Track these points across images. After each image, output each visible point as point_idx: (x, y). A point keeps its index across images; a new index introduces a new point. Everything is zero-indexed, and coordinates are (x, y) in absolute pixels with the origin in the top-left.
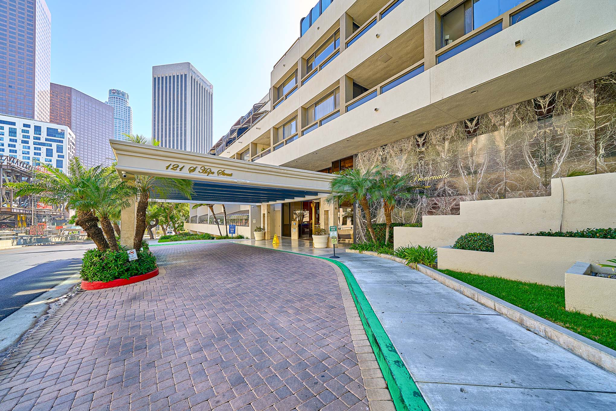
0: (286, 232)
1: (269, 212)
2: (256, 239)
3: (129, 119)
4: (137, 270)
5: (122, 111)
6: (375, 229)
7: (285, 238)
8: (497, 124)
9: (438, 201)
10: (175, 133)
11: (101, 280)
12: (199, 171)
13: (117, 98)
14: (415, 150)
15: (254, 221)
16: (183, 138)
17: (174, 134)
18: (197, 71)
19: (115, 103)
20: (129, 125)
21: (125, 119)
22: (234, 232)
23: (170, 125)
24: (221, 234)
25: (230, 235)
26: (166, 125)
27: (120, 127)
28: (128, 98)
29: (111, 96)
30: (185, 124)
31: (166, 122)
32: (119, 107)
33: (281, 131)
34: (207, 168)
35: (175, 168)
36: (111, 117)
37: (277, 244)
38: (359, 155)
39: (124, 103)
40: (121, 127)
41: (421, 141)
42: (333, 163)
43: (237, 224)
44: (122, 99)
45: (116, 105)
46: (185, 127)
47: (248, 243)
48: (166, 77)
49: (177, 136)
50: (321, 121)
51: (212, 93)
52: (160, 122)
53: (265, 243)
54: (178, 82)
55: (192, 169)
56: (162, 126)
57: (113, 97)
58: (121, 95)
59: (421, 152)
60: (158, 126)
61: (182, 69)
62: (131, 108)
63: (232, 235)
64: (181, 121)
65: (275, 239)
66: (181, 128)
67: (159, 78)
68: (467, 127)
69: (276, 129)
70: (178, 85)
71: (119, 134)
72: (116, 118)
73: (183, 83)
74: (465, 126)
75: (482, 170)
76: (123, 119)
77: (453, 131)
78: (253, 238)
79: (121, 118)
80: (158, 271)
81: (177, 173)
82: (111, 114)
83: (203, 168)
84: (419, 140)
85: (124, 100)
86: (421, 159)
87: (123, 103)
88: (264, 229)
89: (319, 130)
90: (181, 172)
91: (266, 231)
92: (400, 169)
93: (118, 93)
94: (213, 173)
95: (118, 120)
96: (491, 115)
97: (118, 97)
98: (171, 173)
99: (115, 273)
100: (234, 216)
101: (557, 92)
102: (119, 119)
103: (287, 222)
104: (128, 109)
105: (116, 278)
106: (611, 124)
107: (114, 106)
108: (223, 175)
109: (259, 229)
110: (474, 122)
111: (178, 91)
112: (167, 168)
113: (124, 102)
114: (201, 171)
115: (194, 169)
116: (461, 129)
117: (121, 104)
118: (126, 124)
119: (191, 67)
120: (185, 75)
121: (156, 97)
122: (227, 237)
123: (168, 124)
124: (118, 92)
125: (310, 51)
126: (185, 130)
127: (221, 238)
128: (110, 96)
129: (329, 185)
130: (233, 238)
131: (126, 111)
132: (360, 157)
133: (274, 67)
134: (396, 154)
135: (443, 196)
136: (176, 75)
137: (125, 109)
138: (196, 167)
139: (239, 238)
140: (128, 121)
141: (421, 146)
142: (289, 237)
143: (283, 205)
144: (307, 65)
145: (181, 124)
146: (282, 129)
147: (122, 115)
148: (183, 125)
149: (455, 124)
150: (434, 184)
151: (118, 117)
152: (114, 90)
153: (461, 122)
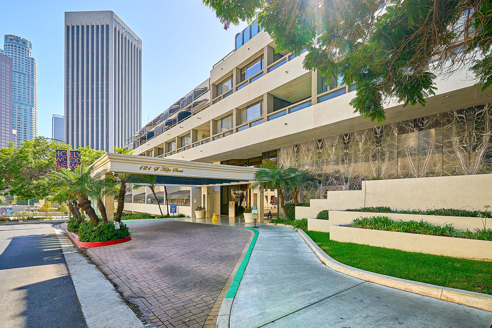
0: (224, 212)
1: (209, 193)
2: (197, 218)
3: (32, 73)
4: (121, 235)
5: (23, 63)
6: (289, 208)
7: (224, 217)
8: (358, 141)
9: (329, 188)
10: (95, 95)
11: (100, 241)
12: (161, 170)
13: (15, 46)
14: (316, 151)
15: (195, 201)
16: (105, 100)
17: (92, 95)
18: (122, 21)
19: (14, 52)
20: (32, 80)
21: (27, 74)
22: (175, 212)
23: (88, 84)
24: (162, 213)
25: (171, 214)
26: (83, 84)
27: (19, 82)
28: (31, 47)
29: (8, 44)
30: (107, 85)
31: (83, 81)
32: (19, 57)
33: (219, 123)
34: (166, 167)
35: (145, 168)
36: (9, 70)
37: (216, 221)
38: (281, 150)
39: (26, 53)
40: (22, 82)
41: (320, 145)
42: (262, 153)
43: (178, 204)
44: (23, 49)
45: (14, 55)
46: (107, 87)
47: (190, 220)
48: (83, 27)
49: (97, 98)
50: (250, 124)
51: (141, 50)
52: (75, 81)
53: (205, 220)
54: (97, 33)
55: (156, 168)
56: (78, 85)
57: (10, 44)
58: (21, 43)
59: (320, 153)
60: (73, 85)
61: (103, 19)
62: (34, 60)
63: (173, 214)
64: (102, 81)
65: (214, 217)
66: (102, 88)
67: (73, 27)
68: (344, 140)
69: (215, 121)
70: (97, 37)
71: (19, 92)
72: (14, 72)
73: (105, 35)
74: (343, 139)
75: (351, 169)
76: (24, 72)
77: (337, 141)
78: (194, 216)
79: (21, 71)
80: (130, 238)
81: (147, 172)
82: (9, 67)
83: (163, 168)
84: (319, 144)
85: (26, 50)
86: (320, 158)
87: (24, 53)
88: (204, 208)
89: (248, 130)
90: (149, 171)
91: (206, 210)
92: (308, 164)
93: (17, 41)
94: (170, 171)
95: (17, 74)
96: (355, 134)
97: (18, 46)
98: (143, 172)
99: (109, 237)
100: (175, 196)
101: (384, 126)
102: (18, 72)
103: (225, 202)
104: (31, 61)
105: (108, 240)
106: (403, 149)
107: (12, 56)
108: (177, 172)
109: (200, 209)
110: (348, 137)
111: (97, 44)
112: (141, 168)
113: (25, 51)
114: (162, 170)
115: (158, 169)
116: (341, 141)
117: (21, 54)
118: (28, 80)
119: (114, 17)
120: (108, 26)
121: (70, 50)
122: (168, 216)
123: (85, 83)
124: (17, 39)
125: (243, 64)
126: (107, 92)
127: (162, 217)
128: (6, 42)
129: (254, 176)
130: (174, 217)
131: (29, 63)
132: (282, 152)
133: (213, 66)
134: (305, 152)
135: (331, 185)
136: (95, 25)
137: (26, 60)
138: (159, 167)
139: (180, 217)
140: (30, 75)
141: (320, 148)
142: (226, 215)
143: (222, 187)
144: (241, 74)
145: (102, 84)
146: (220, 121)
147: (23, 68)
148: (105, 85)
149: (338, 137)
150: (327, 177)
151: (17, 70)
152: (11, 36)
153: (341, 136)
